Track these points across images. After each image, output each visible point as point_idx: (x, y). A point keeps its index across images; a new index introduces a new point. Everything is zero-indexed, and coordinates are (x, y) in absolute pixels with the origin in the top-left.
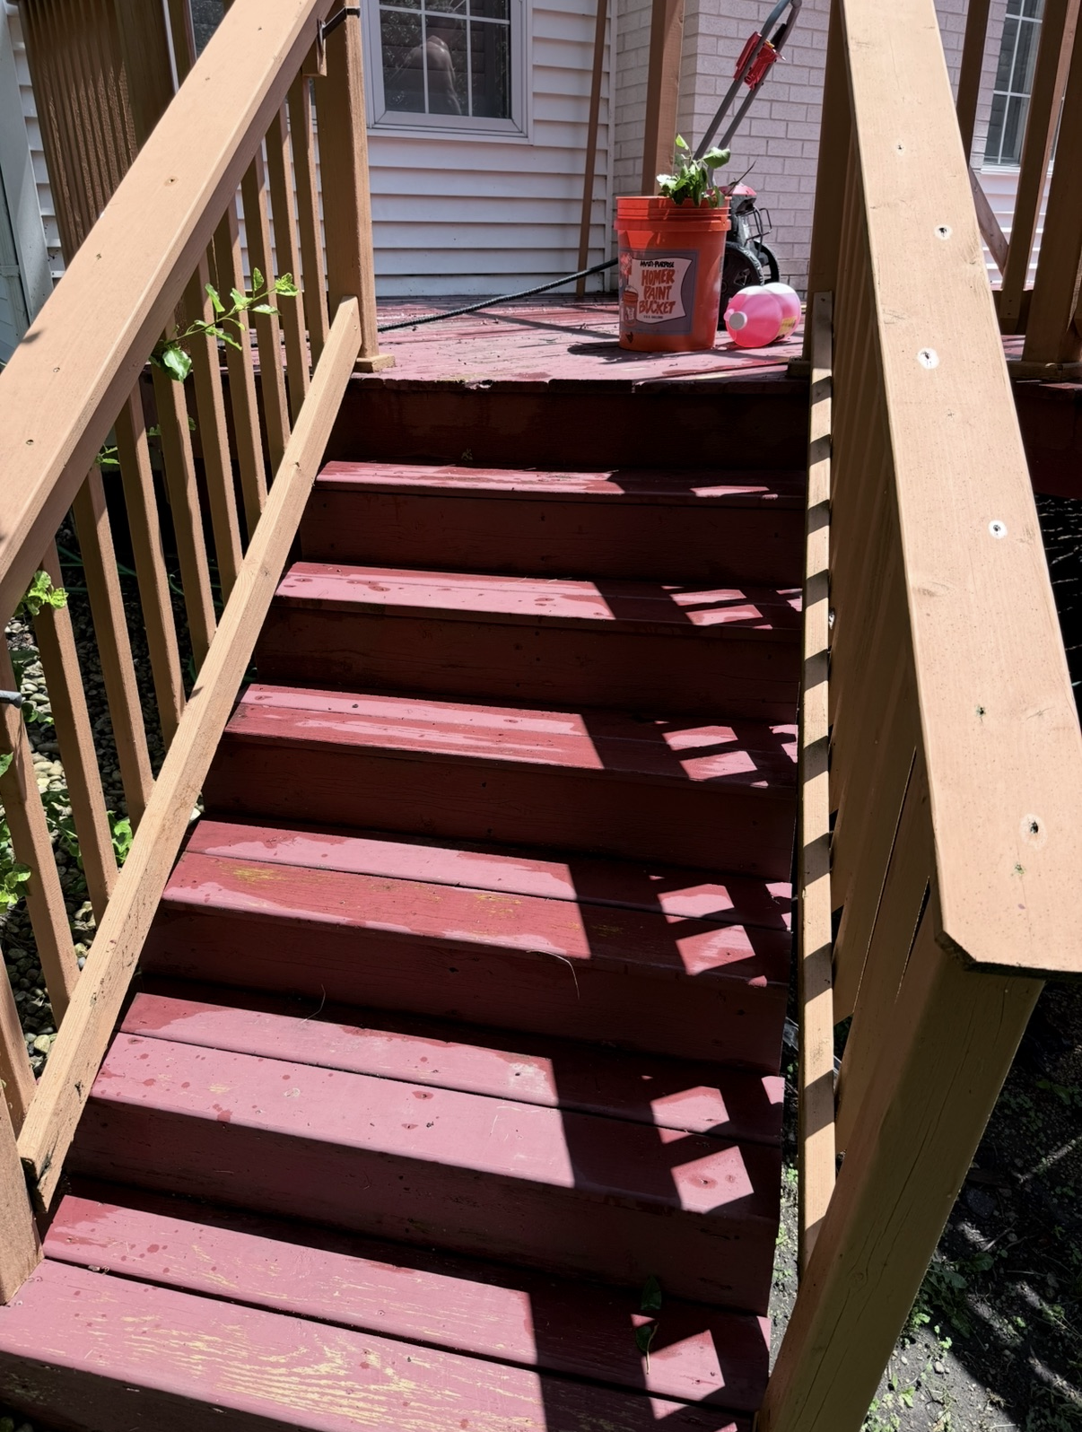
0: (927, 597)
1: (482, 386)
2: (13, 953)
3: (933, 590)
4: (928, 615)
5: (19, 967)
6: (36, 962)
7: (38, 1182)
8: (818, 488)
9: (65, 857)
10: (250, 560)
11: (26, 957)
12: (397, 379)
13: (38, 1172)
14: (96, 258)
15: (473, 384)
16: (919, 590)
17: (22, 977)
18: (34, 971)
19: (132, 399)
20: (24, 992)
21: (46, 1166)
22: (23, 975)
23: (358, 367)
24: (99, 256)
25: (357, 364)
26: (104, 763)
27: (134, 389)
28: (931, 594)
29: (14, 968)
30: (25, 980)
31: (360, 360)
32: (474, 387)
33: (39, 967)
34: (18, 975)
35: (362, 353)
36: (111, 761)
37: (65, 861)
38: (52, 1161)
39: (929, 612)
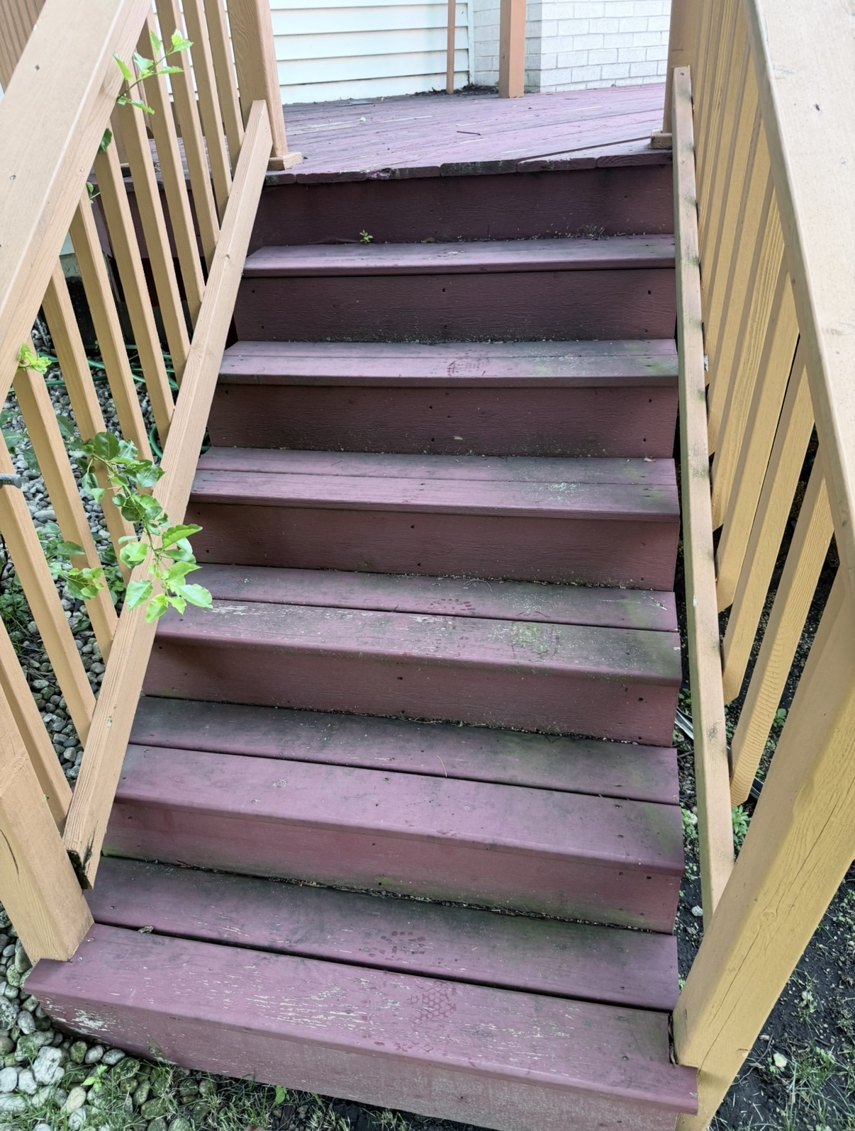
0: (836, 336)
1: (382, 175)
2: (37, 683)
3: (840, 329)
4: (838, 353)
5: (43, 694)
6: (56, 689)
7: (84, 868)
8: (688, 248)
9: (69, 603)
10: (196, 345)
11: (48, 686)
12: (307, 173)
13: (82, 859)
14: (35, 70)
15: (373, 173)
16: (828, 331)
17: (47, 703)
18: (56, 697)
19: (82, 202)
20: (51, 714)
21: (88, 854)
22: (48, 701)
23: (272, 166)
24: (38, 68)
25: (270, 163)
26: (91, 524)
27: (83, 194)
28: (838, 333)
29: (39, 695)
30: (50, 705)
31: (273, 159)
32: (375, 176)
33: (60, 694)
34: (43, 701)
35: (273, 153)
36: (96, 522)
37: (69, 607)
38: (92, 850)
39: (839, 350)
